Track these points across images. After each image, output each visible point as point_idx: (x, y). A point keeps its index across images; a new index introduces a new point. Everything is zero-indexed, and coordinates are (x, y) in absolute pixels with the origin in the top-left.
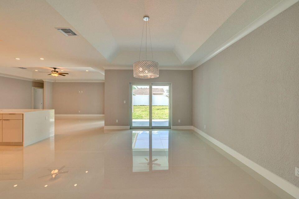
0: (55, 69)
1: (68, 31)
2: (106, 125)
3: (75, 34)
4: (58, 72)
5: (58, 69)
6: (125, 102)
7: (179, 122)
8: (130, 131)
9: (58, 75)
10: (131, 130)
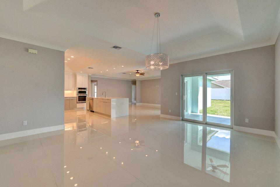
0: (138, 71)
1: (115, 47)
2: (162, 113)
3: (121, 48)
4: (139, 73)
5: (139, 70)
6: (177, 94)
7: (246, 122)
8: (181, 122)
9: (139, 75)
10: (183, 122)
